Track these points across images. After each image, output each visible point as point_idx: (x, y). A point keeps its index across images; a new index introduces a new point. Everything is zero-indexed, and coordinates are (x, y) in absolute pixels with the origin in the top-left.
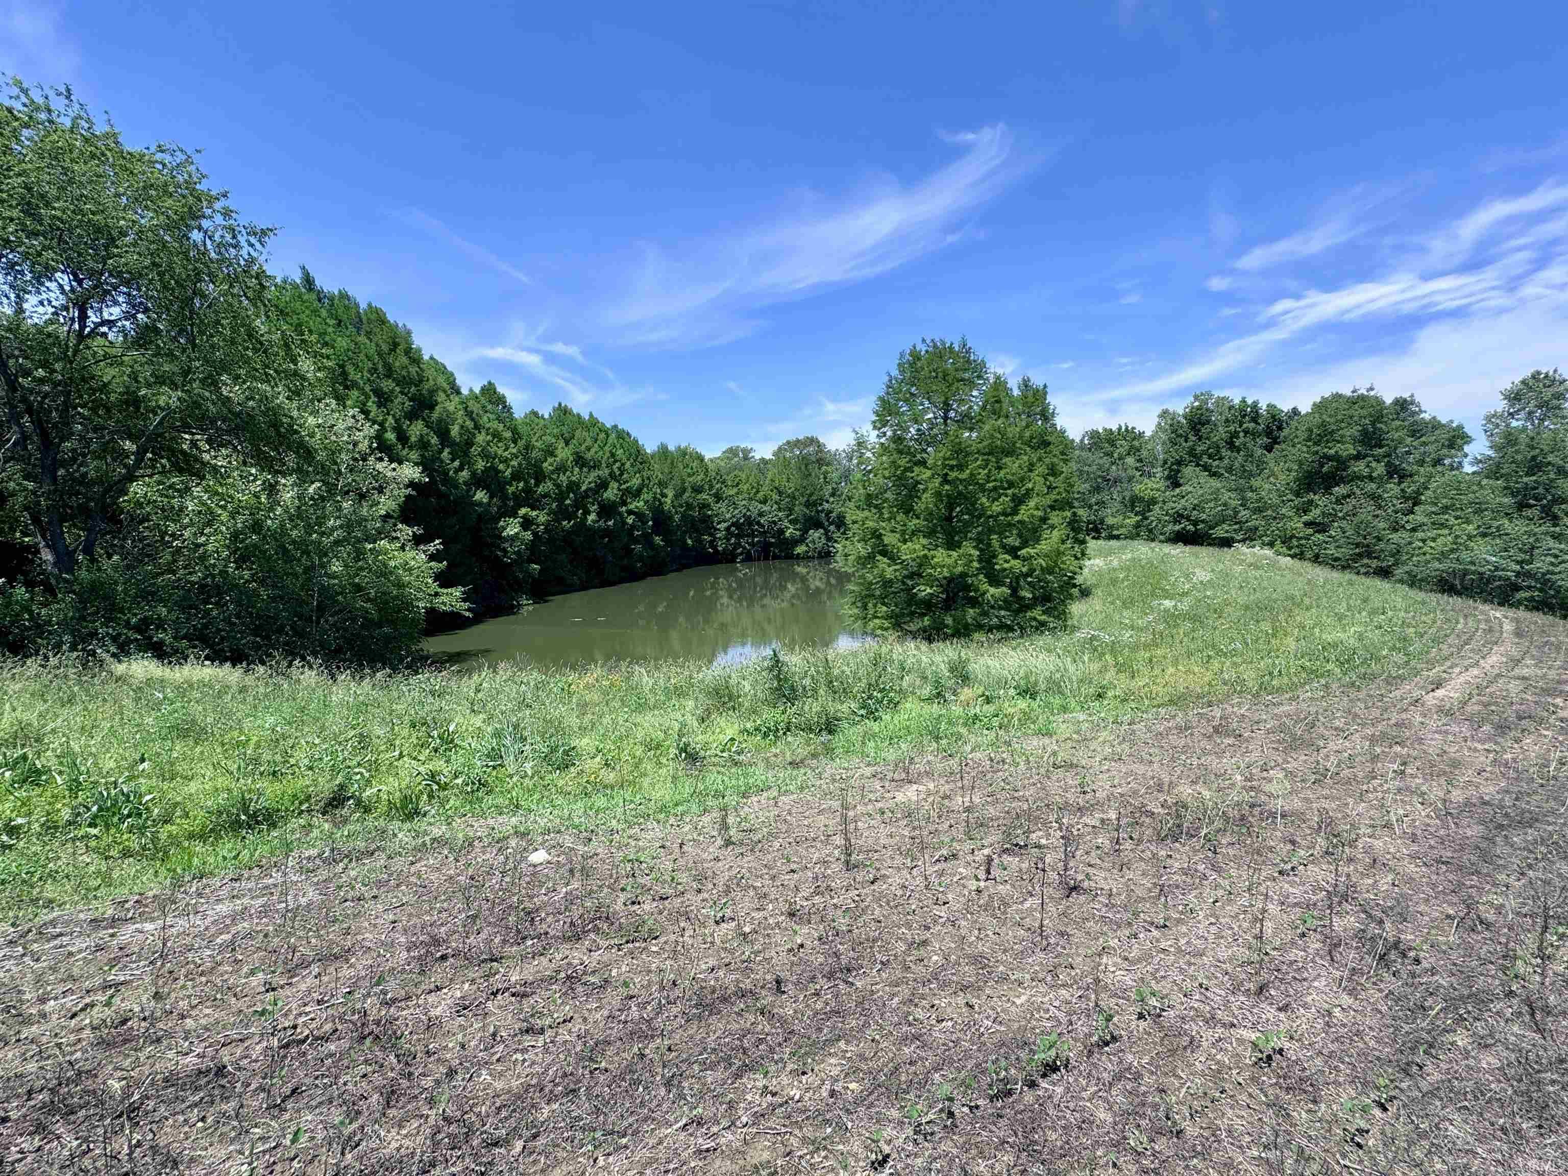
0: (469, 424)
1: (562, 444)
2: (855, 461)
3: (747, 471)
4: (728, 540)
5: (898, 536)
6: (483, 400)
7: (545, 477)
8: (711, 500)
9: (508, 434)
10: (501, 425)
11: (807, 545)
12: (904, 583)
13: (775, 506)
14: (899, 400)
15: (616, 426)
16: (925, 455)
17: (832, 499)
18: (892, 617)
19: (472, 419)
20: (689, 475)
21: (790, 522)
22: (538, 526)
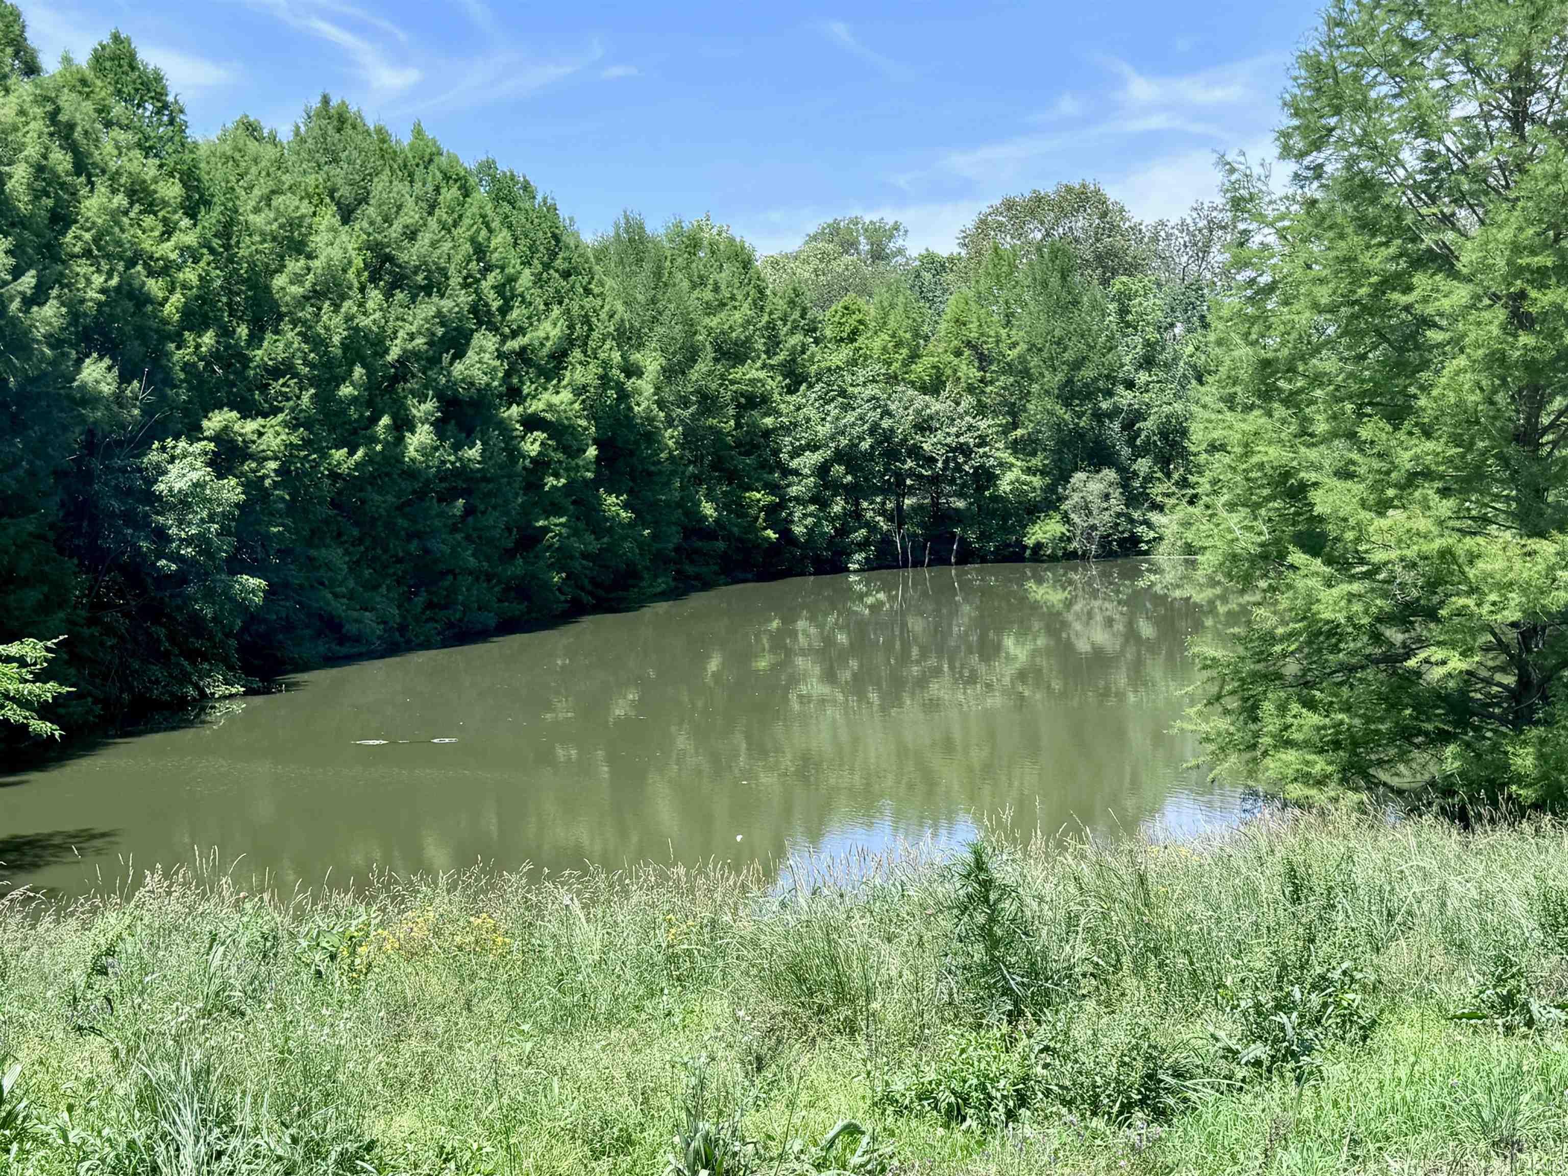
0: (61, 160)
1: (328, 217)
2: (1218, 257)
3: (881, 294)
4: (823, 504)
5: (1358, 488)
6: (103, 90)
7: (280, 317)
8: (774, 384)
9: (171, 190)
10: (153, 162)
11: (1066, 519)
12: (1377, 638)
13: (968, 401)
14: (1368, 62)
15: (488, 167)
16: (1449, 236)
17: (1142, 377)
18: (1337, 745)
19: (72, 147)
20: (709, 310)
21: (1016, 447)
22: (262, 460)
